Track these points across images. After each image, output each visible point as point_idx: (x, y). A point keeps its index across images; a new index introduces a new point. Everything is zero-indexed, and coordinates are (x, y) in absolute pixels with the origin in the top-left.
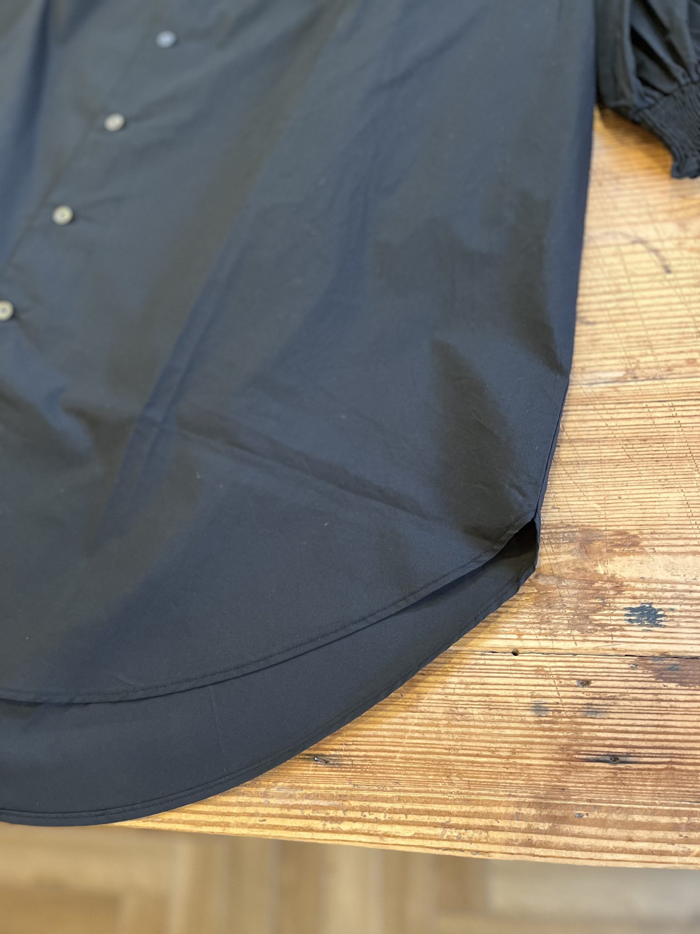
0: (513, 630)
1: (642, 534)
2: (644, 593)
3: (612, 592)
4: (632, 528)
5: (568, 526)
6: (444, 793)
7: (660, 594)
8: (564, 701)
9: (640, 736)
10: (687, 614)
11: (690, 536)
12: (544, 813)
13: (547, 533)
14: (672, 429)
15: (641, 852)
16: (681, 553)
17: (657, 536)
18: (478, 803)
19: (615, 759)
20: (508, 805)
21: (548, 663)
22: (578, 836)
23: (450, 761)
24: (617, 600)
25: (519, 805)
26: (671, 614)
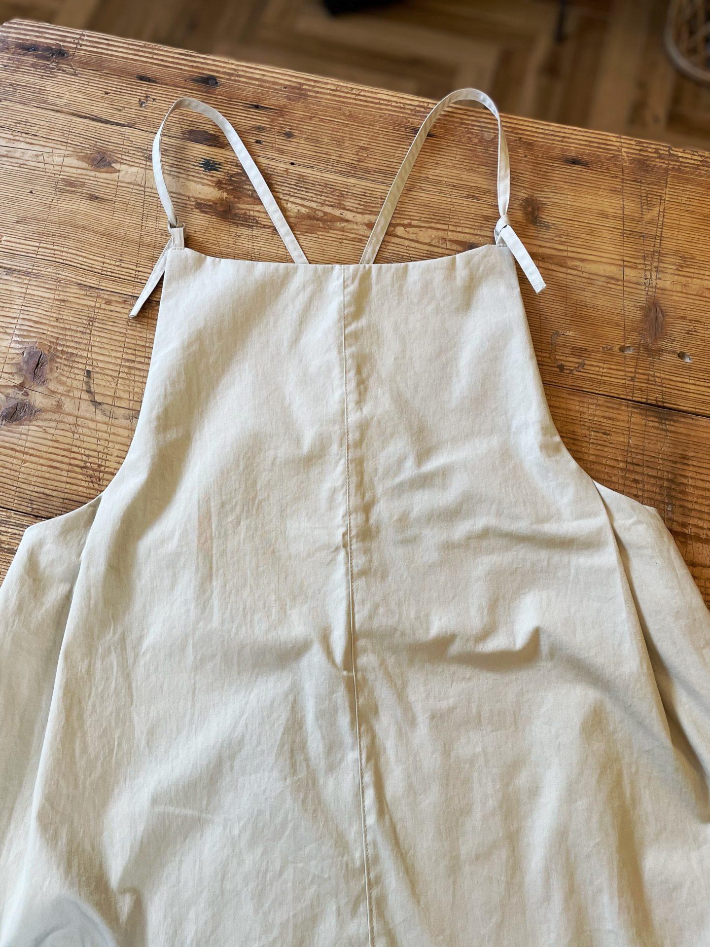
0: (289, 174)
1: (192, 209)
2: (205, 177)
3: (224, 182)
4: (196, 213)
5: (234, 223)
6: (355, 108)
7: (197, 175)
8: (273, 136)
9: (239, 114)
10: (187, 162)
12: (302, 92)
13: (249, 222)
14: (143, 264)
15: (260, 70)
17: (184, 205)
18: (338, 101)
19: (257, 107)
20: (322, 98)
21: (275, 155)
22: (289, 81)
23: (348, 121)
24: (223, 177)
25: (316, 97)
26: (195, 164)
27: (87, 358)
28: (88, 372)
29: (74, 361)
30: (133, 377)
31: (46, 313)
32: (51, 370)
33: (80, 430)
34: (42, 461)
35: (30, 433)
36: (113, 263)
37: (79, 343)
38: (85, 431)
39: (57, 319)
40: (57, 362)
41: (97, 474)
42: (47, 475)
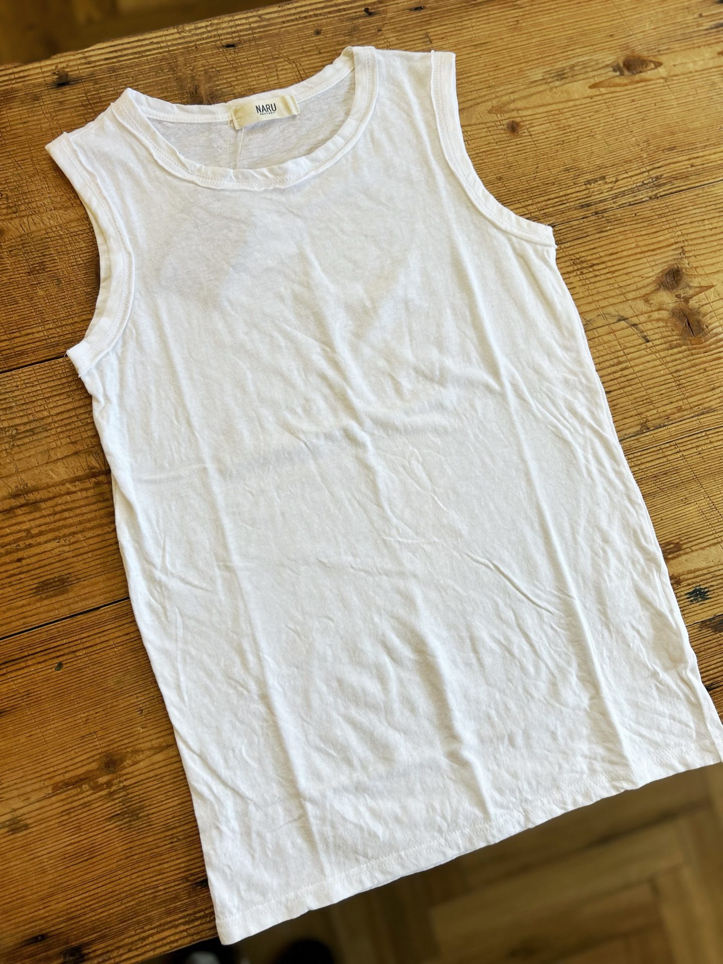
1: (682, 540)
2: (694, 580)
4: (675, 538)
7: (703, 578)
9: (716, 670)
11: (709, 534)
14: (680, 462)
16: (707, 546)
17: (690, 540)
24: (679, 590)
26: (712, 588)
27: (658, 351)
28: (648, 341)
29: (665, 343)
30: (612, 357)
31: (718, 370)
32: (676, 325)
33: (618, 292)
34: (625, 253)
35: (650, 269)
36: (703, 447)
37: (673, 361)
38: (613, 293)
39: (705, 370)
40: (677, 335)
41: (579, 266)
42: (613, 245)
